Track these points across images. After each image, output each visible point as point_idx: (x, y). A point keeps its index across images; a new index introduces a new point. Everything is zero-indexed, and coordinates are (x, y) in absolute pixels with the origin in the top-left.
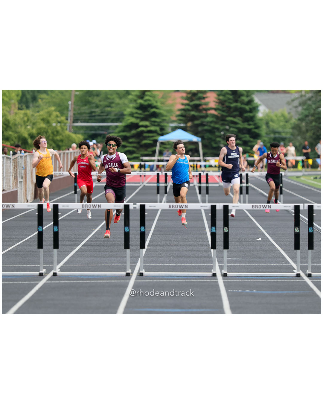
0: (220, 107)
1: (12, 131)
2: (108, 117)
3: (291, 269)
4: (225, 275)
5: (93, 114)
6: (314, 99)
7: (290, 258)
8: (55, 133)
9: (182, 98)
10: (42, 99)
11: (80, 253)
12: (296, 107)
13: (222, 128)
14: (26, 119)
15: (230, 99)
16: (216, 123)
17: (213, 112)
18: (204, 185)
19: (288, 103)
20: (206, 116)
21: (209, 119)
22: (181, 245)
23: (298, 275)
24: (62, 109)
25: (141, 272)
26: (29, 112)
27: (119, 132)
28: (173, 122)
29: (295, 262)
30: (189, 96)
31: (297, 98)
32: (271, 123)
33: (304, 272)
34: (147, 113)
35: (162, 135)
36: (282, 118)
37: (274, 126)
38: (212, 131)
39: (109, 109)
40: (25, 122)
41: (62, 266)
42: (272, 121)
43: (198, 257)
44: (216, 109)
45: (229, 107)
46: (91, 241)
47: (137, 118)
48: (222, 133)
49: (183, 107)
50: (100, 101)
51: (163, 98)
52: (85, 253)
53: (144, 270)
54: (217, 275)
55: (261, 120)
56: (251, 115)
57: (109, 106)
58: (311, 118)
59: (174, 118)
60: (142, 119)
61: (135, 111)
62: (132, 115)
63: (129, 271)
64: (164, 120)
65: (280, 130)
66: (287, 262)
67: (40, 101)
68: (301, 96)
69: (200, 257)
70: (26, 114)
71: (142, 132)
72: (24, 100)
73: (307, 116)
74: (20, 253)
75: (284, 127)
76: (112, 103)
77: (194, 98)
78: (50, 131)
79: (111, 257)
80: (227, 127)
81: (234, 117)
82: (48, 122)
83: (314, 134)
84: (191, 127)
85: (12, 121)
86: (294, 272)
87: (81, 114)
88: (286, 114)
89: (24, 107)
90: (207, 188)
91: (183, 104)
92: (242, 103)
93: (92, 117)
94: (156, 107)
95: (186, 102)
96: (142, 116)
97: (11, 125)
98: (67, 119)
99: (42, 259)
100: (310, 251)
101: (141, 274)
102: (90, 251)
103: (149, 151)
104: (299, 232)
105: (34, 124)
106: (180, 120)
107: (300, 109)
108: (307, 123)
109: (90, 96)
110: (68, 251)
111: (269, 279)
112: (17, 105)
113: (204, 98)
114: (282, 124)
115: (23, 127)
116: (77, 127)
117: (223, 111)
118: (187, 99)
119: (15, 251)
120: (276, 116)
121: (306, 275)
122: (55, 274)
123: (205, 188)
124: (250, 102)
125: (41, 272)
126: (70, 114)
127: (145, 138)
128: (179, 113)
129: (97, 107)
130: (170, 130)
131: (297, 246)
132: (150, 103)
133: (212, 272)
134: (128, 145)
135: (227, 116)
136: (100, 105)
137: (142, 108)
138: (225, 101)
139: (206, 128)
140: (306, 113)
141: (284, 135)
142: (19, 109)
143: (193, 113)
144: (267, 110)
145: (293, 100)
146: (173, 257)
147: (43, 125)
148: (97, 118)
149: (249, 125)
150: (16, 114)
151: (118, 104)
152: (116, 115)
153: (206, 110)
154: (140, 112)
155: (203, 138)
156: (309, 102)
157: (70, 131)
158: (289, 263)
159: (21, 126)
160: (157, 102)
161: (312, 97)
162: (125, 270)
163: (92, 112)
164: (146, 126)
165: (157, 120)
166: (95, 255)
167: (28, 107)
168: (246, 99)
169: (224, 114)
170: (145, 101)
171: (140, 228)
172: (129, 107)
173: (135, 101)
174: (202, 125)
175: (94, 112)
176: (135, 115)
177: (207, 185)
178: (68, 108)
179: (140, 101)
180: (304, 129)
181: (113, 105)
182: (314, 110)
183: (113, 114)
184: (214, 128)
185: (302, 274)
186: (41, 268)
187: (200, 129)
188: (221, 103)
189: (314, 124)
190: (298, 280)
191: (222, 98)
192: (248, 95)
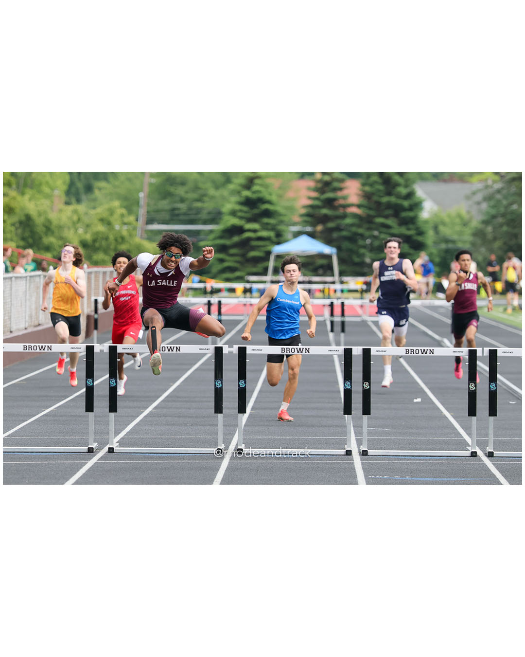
0: (365, 202)
1: (55, 237)
2: (200, 216)
3: (463, 445)
4: (364, 453)
5: (176, 212)
6: (505, 192)
7: (463, 429)
8: (120, 240)
9: (309, 189)
10: (100, 189)
11: (151, 419)
12: (479, 203)
13: (367, 233)
14: (75, 218)
15: (379, 191)
16: (359, 226)
17: (354, 210)
18: (338, 319)
19: (468, 198)
20: (344, 216)
21: (348, 221)
22: (300, 408)
23: (474, 454)
24: (130, 204)
25: (239, 447)
26: (81, 208)
27: (215, 239)
28: (294, 224)
29: (469, 434)
30: (320, 185)
31: (479, 191)
32: (442, 228)
33: (483, 450)
34: (256, 211)
35: (279, 243)
36: (457, 220)
37: (445, 231)
38: (353, 238)
39: (199, 205)
40: (74, 223)
41: (122, 438)
42: (444, 224)
43: (325, 426)
44: (359, 206)
45: (379, 204)
46: (168, 401)
47: (241, 218)
48: (368, 241)
49: (309, 202)
50: (187, 192)
51: (280, 188)
52: (158, 419)
53: (244, 445)
54: (353, 453)
55: (426, 222)
56: (411, 214)
57: (199, 200)
58: (500, 220)
59: (297, 219)
60: (249, 220)
61: (238, 207)
62: (233, 213)
63: (222, 447)
64: (282, 222)
65: (455, 237)
66: (459, 435)
67: (97, 192)
68: (487, 187)
69: (329, 426)
70: (75, 212)
71: (249, 239)
72: (73, 190)
73: (494, 217)
74: (61, 418)
75: (460, 233)
76: (205, 195)
77: (326, 189)
78: (111, 237)
79: (196, 425)
80: (376, 233)
81: (386, 217)
82: (109, 224)
83: (505, 243)
84: (322, 232)
85: (55, 222)
86: (468, 450)
87: (158, 211)
88: (464, 213)
89: (73, 200)
90: (343, 323)
91: (310, 198)
92: (399, 196)
93: (174, 216)
94: (269, 202)
95: (315, 194)
96: (248, 215)
97: (53, 227)
98: (137, 220)
99: (92, 427)
100: (492, 418)
102: (165, 416)
103: (260, 267)
104: (475, 390)
105: (88, 226)
106: (306, 222)
107: (484, 206)
108: (494, 228)
109: (172, 185)
110: (132, 416)
111: (430, 460)
112: (64, 198)
113: (341, 189)
114: (458, 228)
115: (72, 231)
116: (152, 231)
117: (370, 209)
118: (316, 190)
119: (55, 416)
120: (449, 216)
121: (485, 454)
122: (111, 450)
123: (340, 324)
124: (410, 195)
125: (90, 446)
126: (142, 212)
127: (253, 248)
128: (304, 211)
129: (182, 200)
130: (290, 236)
131: (472, 412)
132: (260, 195)
133: (345, 449)
134: (227, 258)
135: (375, 217)
136: (187, 199)
137: (250, 203)
138: (373, 194)
139: (344, 233)
140: (493, 212)
141: (461, 246)
142: (67, 203)
143: (325, 211)
144: (435, 208)
145: (474, 193)
146: (289, 426)
147: (101, 228)
148: (182, 217)
149: (409, 229)
150: (61, 211)
151: (213, 197)
152: (209, 213)
153: (345, 206)
154: (245, 209)
155: (339, 249)
156: (498, 196)
157: (141, 237)
158: (461, 436)
159: (69, 228)
160: (270, 194)
161: (502, 188)
162: (215, 445)
163: (174, 209)
164: (255, 231)
165: (272, 221)
166: (173, 423)
167: (78, 201)
168: (403, 191)
169: (372, 213)
170: (254, 192)
171: (239, 381)
172: (229, 202)
173: (239, 192)
174: (338, 229)
175: (178, 209)
176: (240, 214)
177: (343, 319)
178: (138, 203)
179: (246, 193)
180: (490, 236)
181: (206, 199)
182: (507, 207)
183: (205, 212)
184: (356, 234)
185: (480, 453)
186: (91, 440)
187: (335, 235)
188: (367, 196)
189: (505, 228)
190: (473, 461)
191: (367, 188)
192: (407, 184)
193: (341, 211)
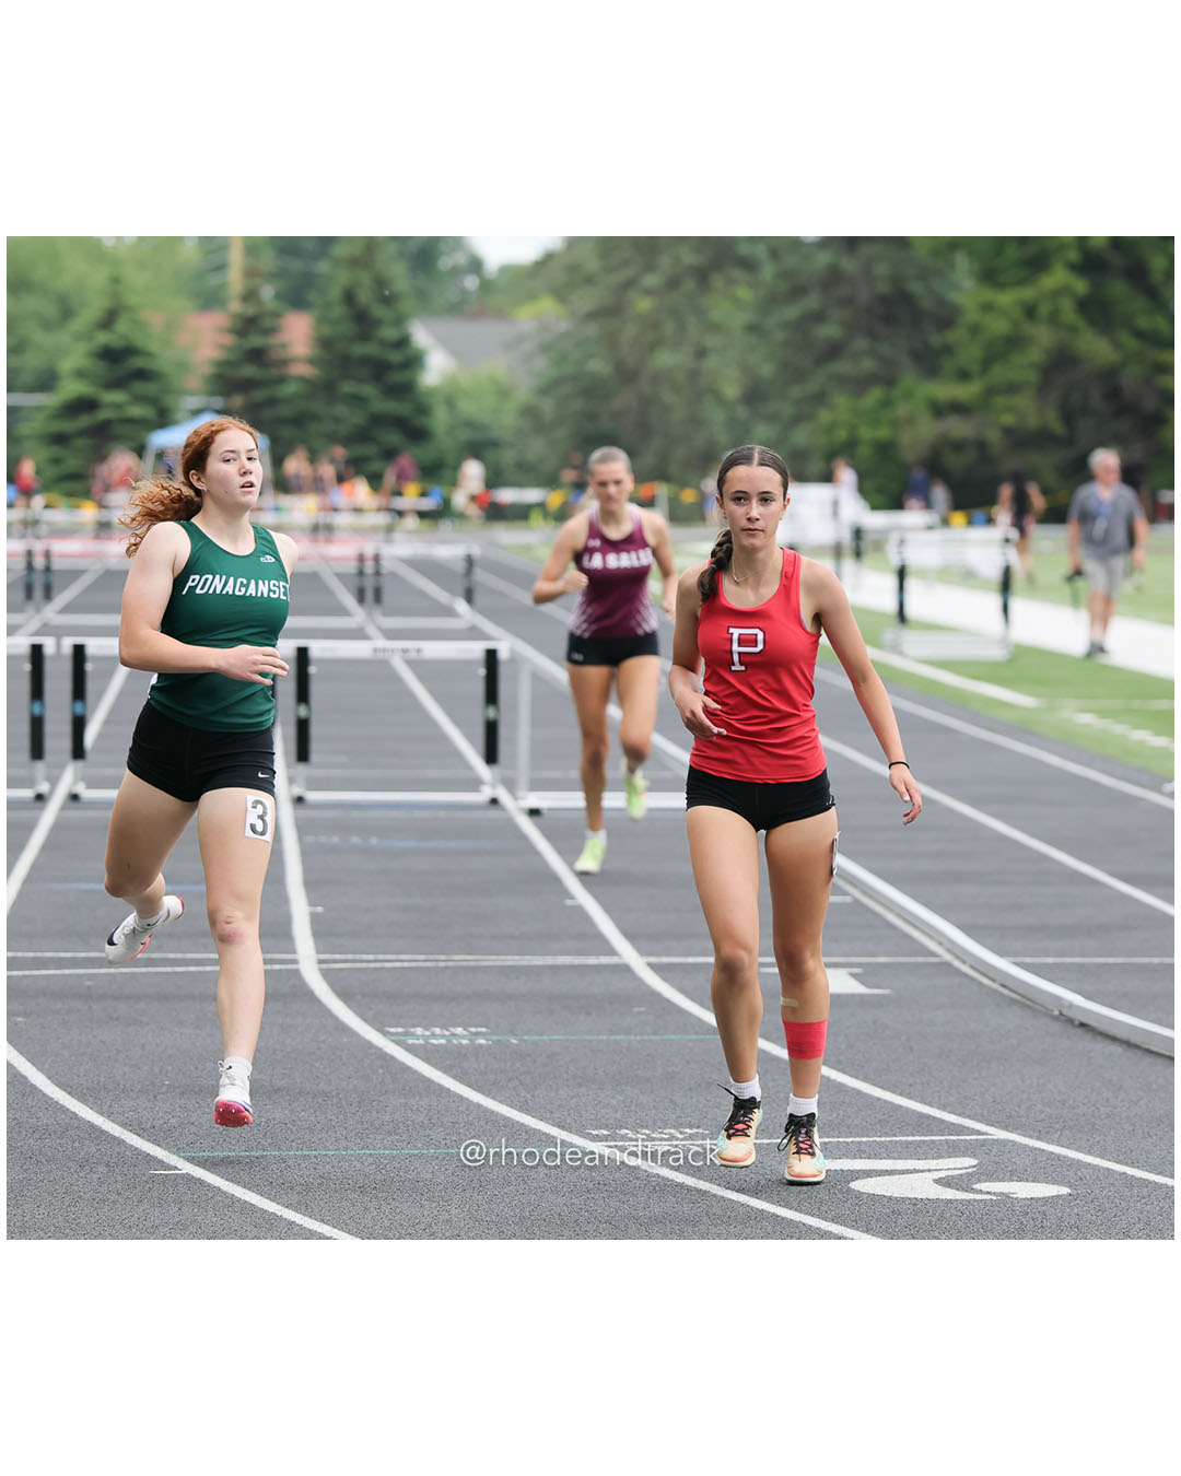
0: (322, 354)
3: (474, 784)
4: (300, 800)
9: (217, 329)
12: (528, 357)
13: (324, 411)
15: (347, 333)
16: (312, 398)
17: (301, 369)
19: (508, 346)
20: (282, 380)
21: (289, 389)
23: (494, 801)
27: (45, 422)
28: (192, 393)
30: (238, 323)
31: (530, 335)
32: (460, 403)
34: (121, 370)
35: (161, 427)
36: (490, 389)
37: (468, 408)
38: (300, 421)
42: (465, 395)
44: (309, 362)
45: (346, 357)
47: (94, 382)
49: (219, 355)
55: (432, 392)
56: (403, 376)
58: (569, 388)
59: (196, 384)
60: (110, 386)
61: (89, 363)
62: (80, 374)
63: (44, 788)
64: (168, 390)
68: (544, 328)
71: (107, 422)
73: (557, 382)
75: (496, 411)
77: (251, 330)
81: (360, 381)
84: (243, 406)
88: (501, 374)
91: (222, 347)
92: (385, 344)
94: (147, 354)
95: (230, 340)
96: (107, 377)
101: (75, 797)
106: (213, 389)
107: (541, 364)
108: (557, 402)
113: (276, 331)
114: (491, 402)
117: (329, 366)
118: (233, 332)
120: (475, 380)
124: (403, 342)
128: (209, 371)
130: (183, 414)
132: (129, 341)
134: (68, 455)
135: (339, 381)
137: (111, 355)
138: (337, 339)
140: (555, 373)
143: (249, 371)
144: (451, 365)
145: (521, 338)
149: (400, 404)
153: (285, 362)
154: (102, 365)
156: (565, 345)
164: (119, 406)
165: (151, 388)
168: (389, 333)
169: (334, 373)
170: (117, 335)
172: (73, 356)
173: (90, 337)
174: (273, 402)
179: (103, 338)
180: (548, 418)
184: (305, 413)
187: (268, 413)
188: (325, 343)
189: (577, 405)
190: (493, 813)
191: (327, 331)
192: (400, 321)
193: (274, 372)
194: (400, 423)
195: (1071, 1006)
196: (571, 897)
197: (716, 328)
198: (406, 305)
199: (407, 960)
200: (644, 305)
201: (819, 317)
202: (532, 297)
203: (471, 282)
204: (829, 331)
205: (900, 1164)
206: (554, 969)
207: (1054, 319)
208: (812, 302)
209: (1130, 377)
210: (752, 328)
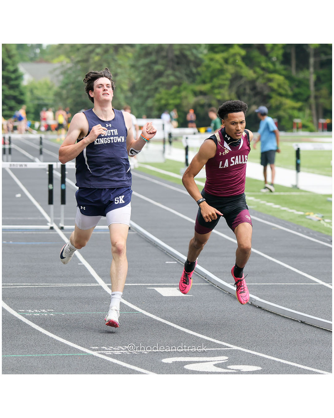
3: (45, 222)
6: (73, 69)
12: (57, 76)
19: (51, 72)
23: (52, 228)
29: (49, 215)
31: (58, 68)
32: (35, 91)
33: (58, 225)
36: (45, 87)
37: (38, 93)
42: (36, 88)
55: (25, 87)
56: (16, 82)
58: (71, 86)
65: (43, 96)
66: (42, 216)
68: (63, 66)
75: (47, 94)
86: (48, 225)
88: (49, 82)
92: (9, 72)
100: (63, 206)
104: (53, 189)
107: (61, 78)
108: (67, 91)
111: (25, 231)
114: (45, 91)
120: (40, 84)
121: (59, 228)
124: (16, 71)
131: (51, 202)
140: (66, 81)
141: (46, 102)
144: (32, 79)
145: (55, 70)
149: (15, 92)
156: (70, 72)
158: (44, 217)
168: (11, 68)
180: (64, 96)
182: (75, 78)
185: (56, 227)
189: (74, 91)
190: (51, 232)
192: (14, 64)
194: (14, 98)
195: (255, 300)
196: (80, 262)
197: (120, 66)
198: (16, 58)
199: (25, 285)
200: (97, 58)
201: (155, 63)
202: (58, 56)
203: (38, 51)
204: (158, 68)
205: (201, 359)
206: (76, 288)
207: (234, 63)
208: (153, 58)
209: (260, 83)
210: (133, 66)
